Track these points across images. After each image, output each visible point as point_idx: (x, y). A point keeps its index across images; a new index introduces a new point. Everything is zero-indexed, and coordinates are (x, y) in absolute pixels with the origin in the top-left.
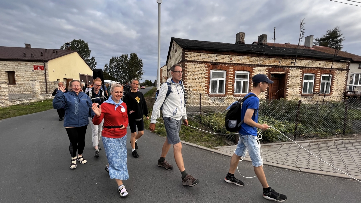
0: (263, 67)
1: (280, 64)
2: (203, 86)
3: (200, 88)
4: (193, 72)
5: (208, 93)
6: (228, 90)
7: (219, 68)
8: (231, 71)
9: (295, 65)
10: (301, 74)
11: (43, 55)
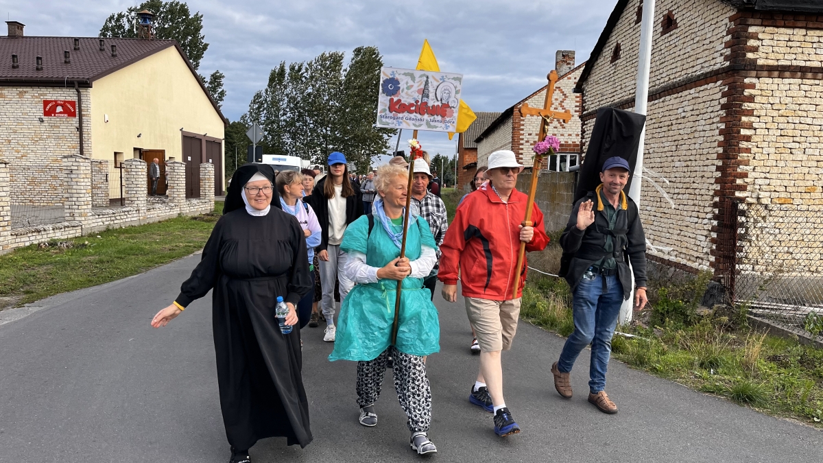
3: (810, 190)
11: (69, 62)
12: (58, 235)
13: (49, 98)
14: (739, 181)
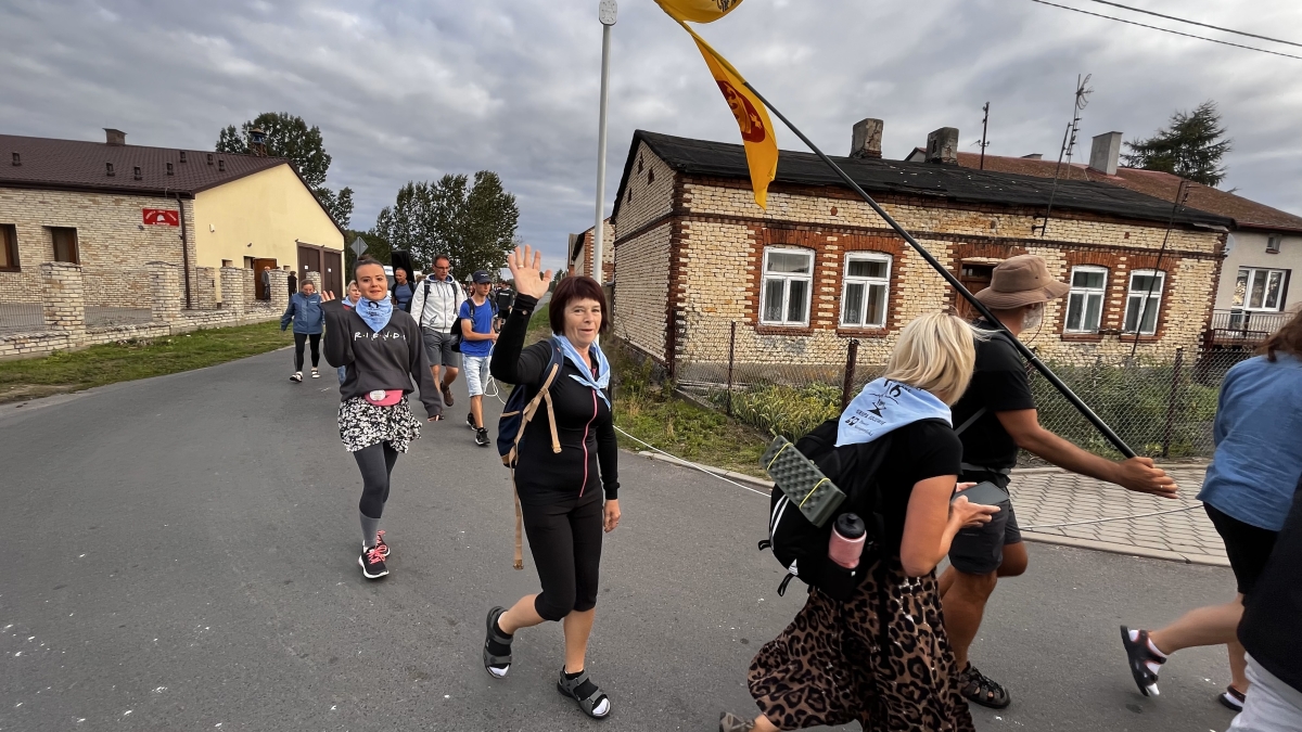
0: (939, 242)
1: (994, 230)
2: (737, 298)
3: (728, 303)
4: (708, 252)
5: (754, 323)
6: (820, 314)
7: (792, 239)
8: (831, 251)
9: (1045, 238)
10: (1063, 267)
11: (172, 174)
12: (143, 333)
13: (148, 206)
14: (679, 295)
